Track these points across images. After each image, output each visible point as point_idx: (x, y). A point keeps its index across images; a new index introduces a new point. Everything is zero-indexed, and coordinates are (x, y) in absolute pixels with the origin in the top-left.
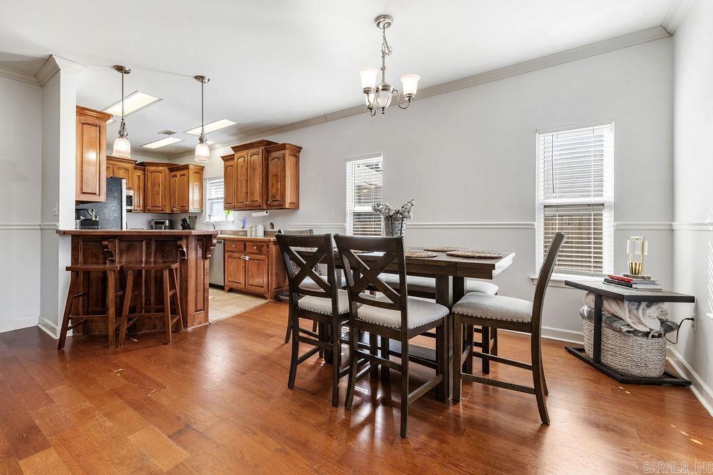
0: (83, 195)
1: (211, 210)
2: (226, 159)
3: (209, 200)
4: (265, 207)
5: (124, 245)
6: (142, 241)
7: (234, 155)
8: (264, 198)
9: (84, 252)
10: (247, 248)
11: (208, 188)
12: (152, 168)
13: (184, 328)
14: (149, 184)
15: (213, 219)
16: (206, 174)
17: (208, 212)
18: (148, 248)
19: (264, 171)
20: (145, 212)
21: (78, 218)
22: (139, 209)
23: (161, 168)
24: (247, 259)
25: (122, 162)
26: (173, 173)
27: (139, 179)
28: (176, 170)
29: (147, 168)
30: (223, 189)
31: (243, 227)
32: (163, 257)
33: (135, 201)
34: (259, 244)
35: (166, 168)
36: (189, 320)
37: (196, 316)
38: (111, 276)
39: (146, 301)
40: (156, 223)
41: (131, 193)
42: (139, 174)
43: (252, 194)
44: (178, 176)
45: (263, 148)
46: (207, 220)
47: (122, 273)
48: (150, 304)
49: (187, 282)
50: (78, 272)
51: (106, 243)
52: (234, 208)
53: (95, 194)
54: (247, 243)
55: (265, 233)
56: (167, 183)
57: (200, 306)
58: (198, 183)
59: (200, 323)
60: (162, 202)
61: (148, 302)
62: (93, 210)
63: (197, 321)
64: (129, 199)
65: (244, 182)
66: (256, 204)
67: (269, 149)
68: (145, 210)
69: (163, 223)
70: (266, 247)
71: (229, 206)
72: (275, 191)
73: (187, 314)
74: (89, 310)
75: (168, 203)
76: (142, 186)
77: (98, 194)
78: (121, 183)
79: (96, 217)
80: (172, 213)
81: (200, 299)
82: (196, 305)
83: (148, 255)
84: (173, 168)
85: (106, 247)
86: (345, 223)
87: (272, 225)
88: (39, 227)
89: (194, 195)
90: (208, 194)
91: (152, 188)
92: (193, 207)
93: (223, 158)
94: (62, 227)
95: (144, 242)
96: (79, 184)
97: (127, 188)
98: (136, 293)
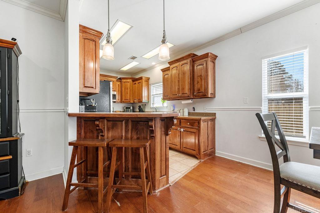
0: (85, 88)
1: (154, 101)
2: (164, 70)
3: (153, 95)
4: (192, 97)
5: (110, 124)
6: (123, 121)
7: (169, 67)
8: (192, 91)
9: (85, 129)
10: (182, 124)
11: (152, 89)
12: (125, 80)
13: (153, 190)
14: (123, 89)
15: (155, 106)
16: (151, 81)
17: (152, 102)
18: (127, 126)
19: (191, 74)
20: (121, 103)
21: (81, 104)
22: (119, 101)
23: (129, 80)
24: (182, 131)
25: (111, 78)
26: (134, 83)
27: (119, 86)
28: (136, 81)
29: (122, 80)
30: (162, 89)
31: (173, 110)
32: (137, 133)
33: (117, 97)
34: (191, 121)
35: (131, 80)
36: (157, 184)
37: (161, 181)
38: (100, 151)
39: (125, 167)
40: (127, 108)
41: (115, 93)
42: (119, 84)
43: (183, 89)
44: (137, 83)
45: (190, 59)
46: (152, 106)
47: (109, 149)
48: (128, 171)
49: (155, 154)
50: (77, 147)
51: (98, 123)
52: (169, 99)
53: (93, 87)
54: (182, 120)
55: (189, 114)
56: (131, 88)
57: (163, 173)
58: (147, 87)
59: (163, 186)
60: (129, 98)
61: (127, 169)
62: (93, 100)
63: (161, 185)
64: (114, 96)
65: (177, 82)
66: (186, 95)
67: (194, 60)
68: (121, 102)
69: (130, 108)
70: (197, 123)
71: (166, 97)
72: (199, 86)
73: (155, 180)
74: (88, 172)
75: (132, 98)
76: (120, 89)
77: (94, 87)
78: (110, 84)
79: (95, 104)
80: (134, 103)
81: (164, 167)
82: (161, 172)
83: (126, 132)
84: (134, 80)
85: (98, 126)
86: (262, 106)
87: (194, 108)
88: (63, 111)
89: (145, 93)
90: (152, 92)
91: (125, 90)
92: (144, 100)
93: (162, 70)
94: (71, 111)
95: (124, 122)
96: (82, 80)
97: (113, 91)
98: (119, 163)
